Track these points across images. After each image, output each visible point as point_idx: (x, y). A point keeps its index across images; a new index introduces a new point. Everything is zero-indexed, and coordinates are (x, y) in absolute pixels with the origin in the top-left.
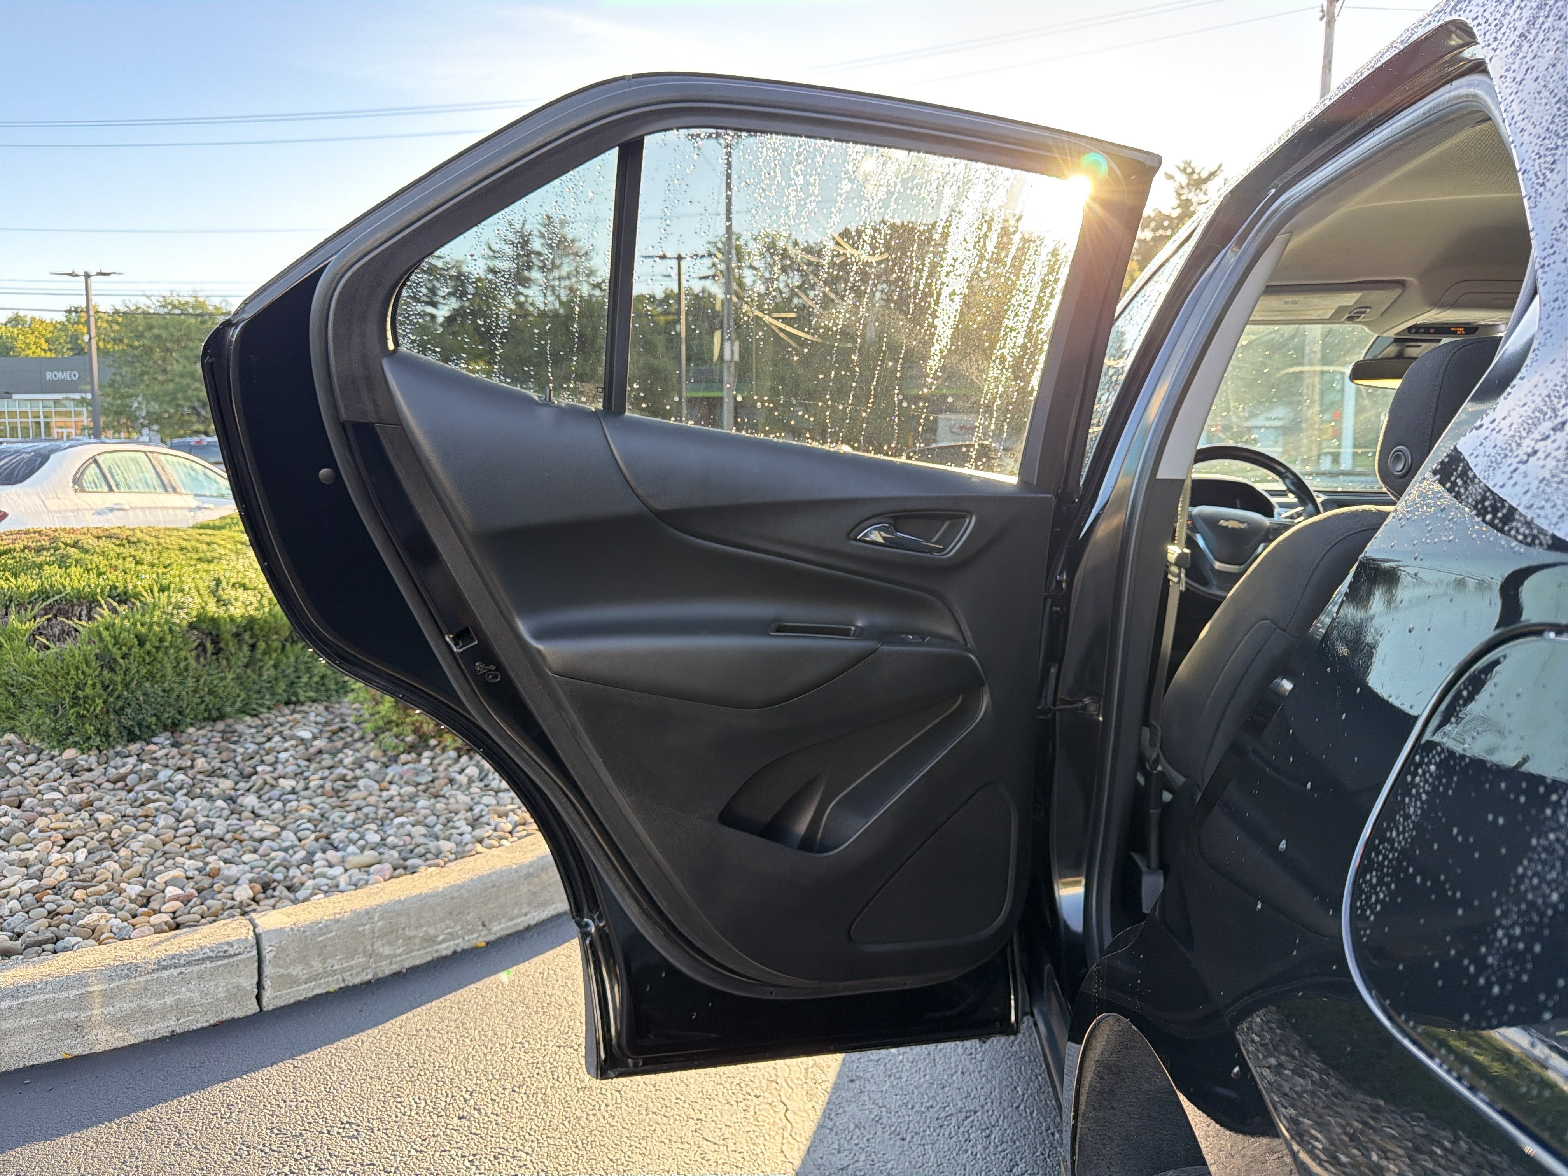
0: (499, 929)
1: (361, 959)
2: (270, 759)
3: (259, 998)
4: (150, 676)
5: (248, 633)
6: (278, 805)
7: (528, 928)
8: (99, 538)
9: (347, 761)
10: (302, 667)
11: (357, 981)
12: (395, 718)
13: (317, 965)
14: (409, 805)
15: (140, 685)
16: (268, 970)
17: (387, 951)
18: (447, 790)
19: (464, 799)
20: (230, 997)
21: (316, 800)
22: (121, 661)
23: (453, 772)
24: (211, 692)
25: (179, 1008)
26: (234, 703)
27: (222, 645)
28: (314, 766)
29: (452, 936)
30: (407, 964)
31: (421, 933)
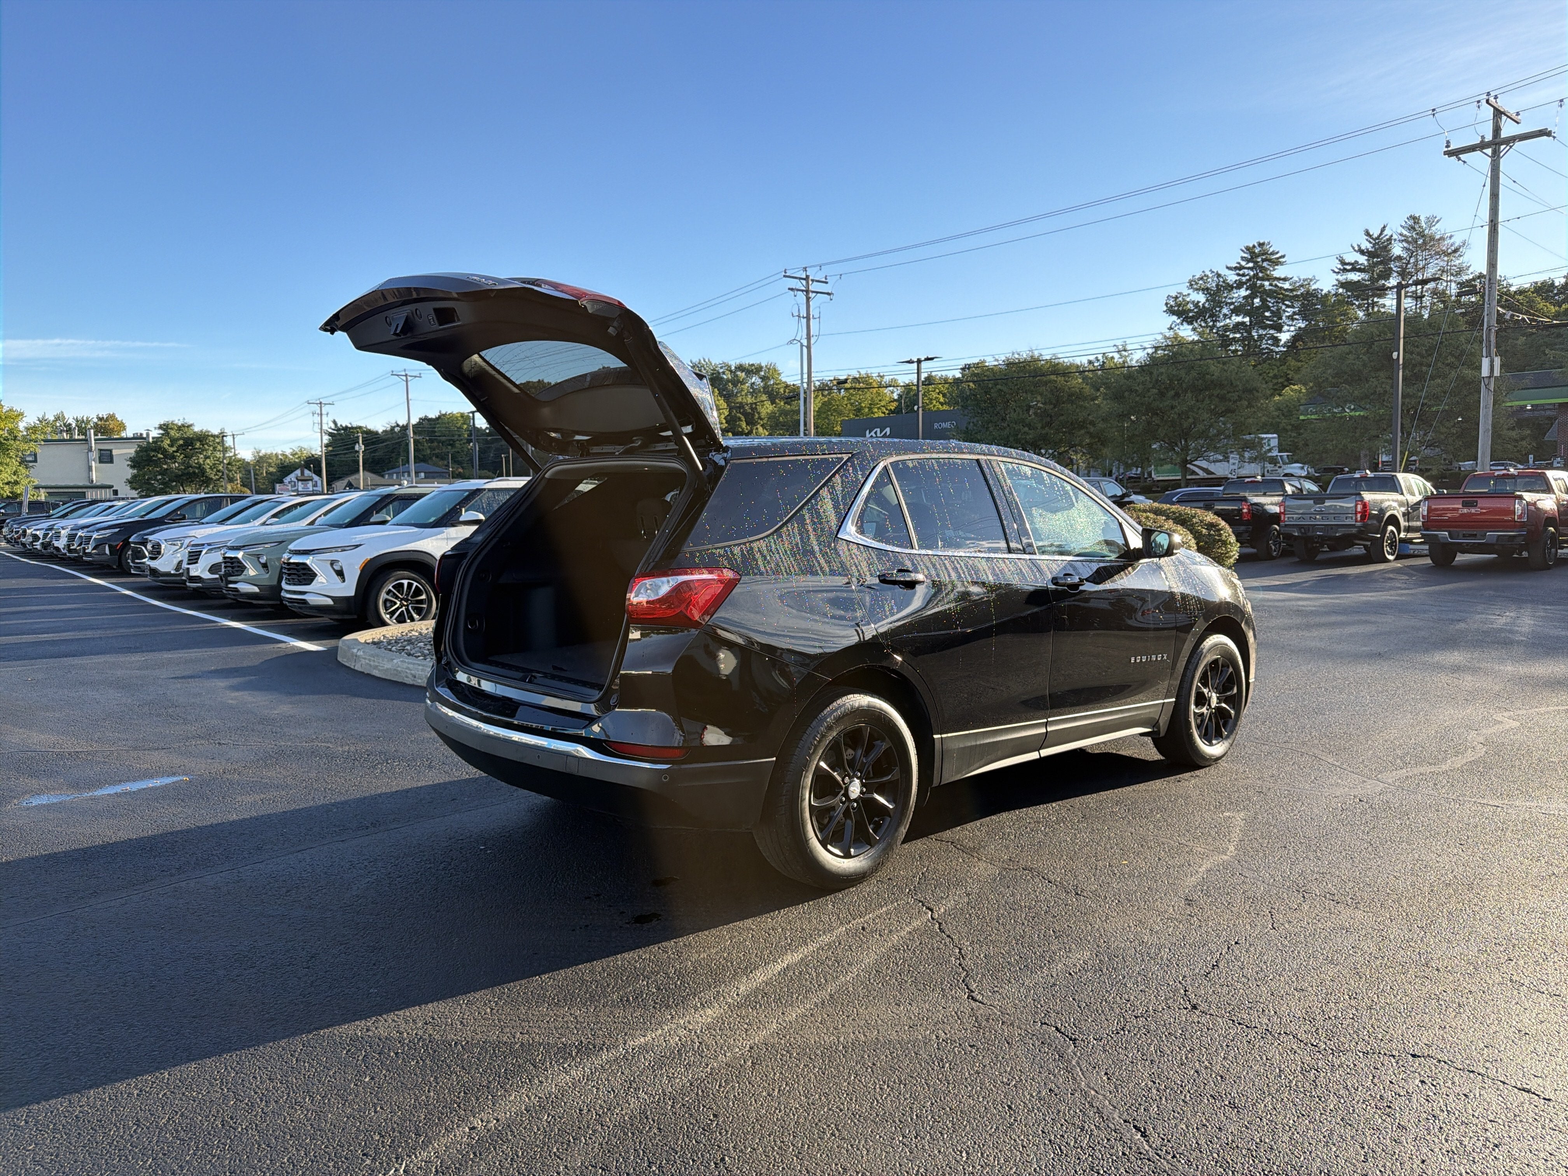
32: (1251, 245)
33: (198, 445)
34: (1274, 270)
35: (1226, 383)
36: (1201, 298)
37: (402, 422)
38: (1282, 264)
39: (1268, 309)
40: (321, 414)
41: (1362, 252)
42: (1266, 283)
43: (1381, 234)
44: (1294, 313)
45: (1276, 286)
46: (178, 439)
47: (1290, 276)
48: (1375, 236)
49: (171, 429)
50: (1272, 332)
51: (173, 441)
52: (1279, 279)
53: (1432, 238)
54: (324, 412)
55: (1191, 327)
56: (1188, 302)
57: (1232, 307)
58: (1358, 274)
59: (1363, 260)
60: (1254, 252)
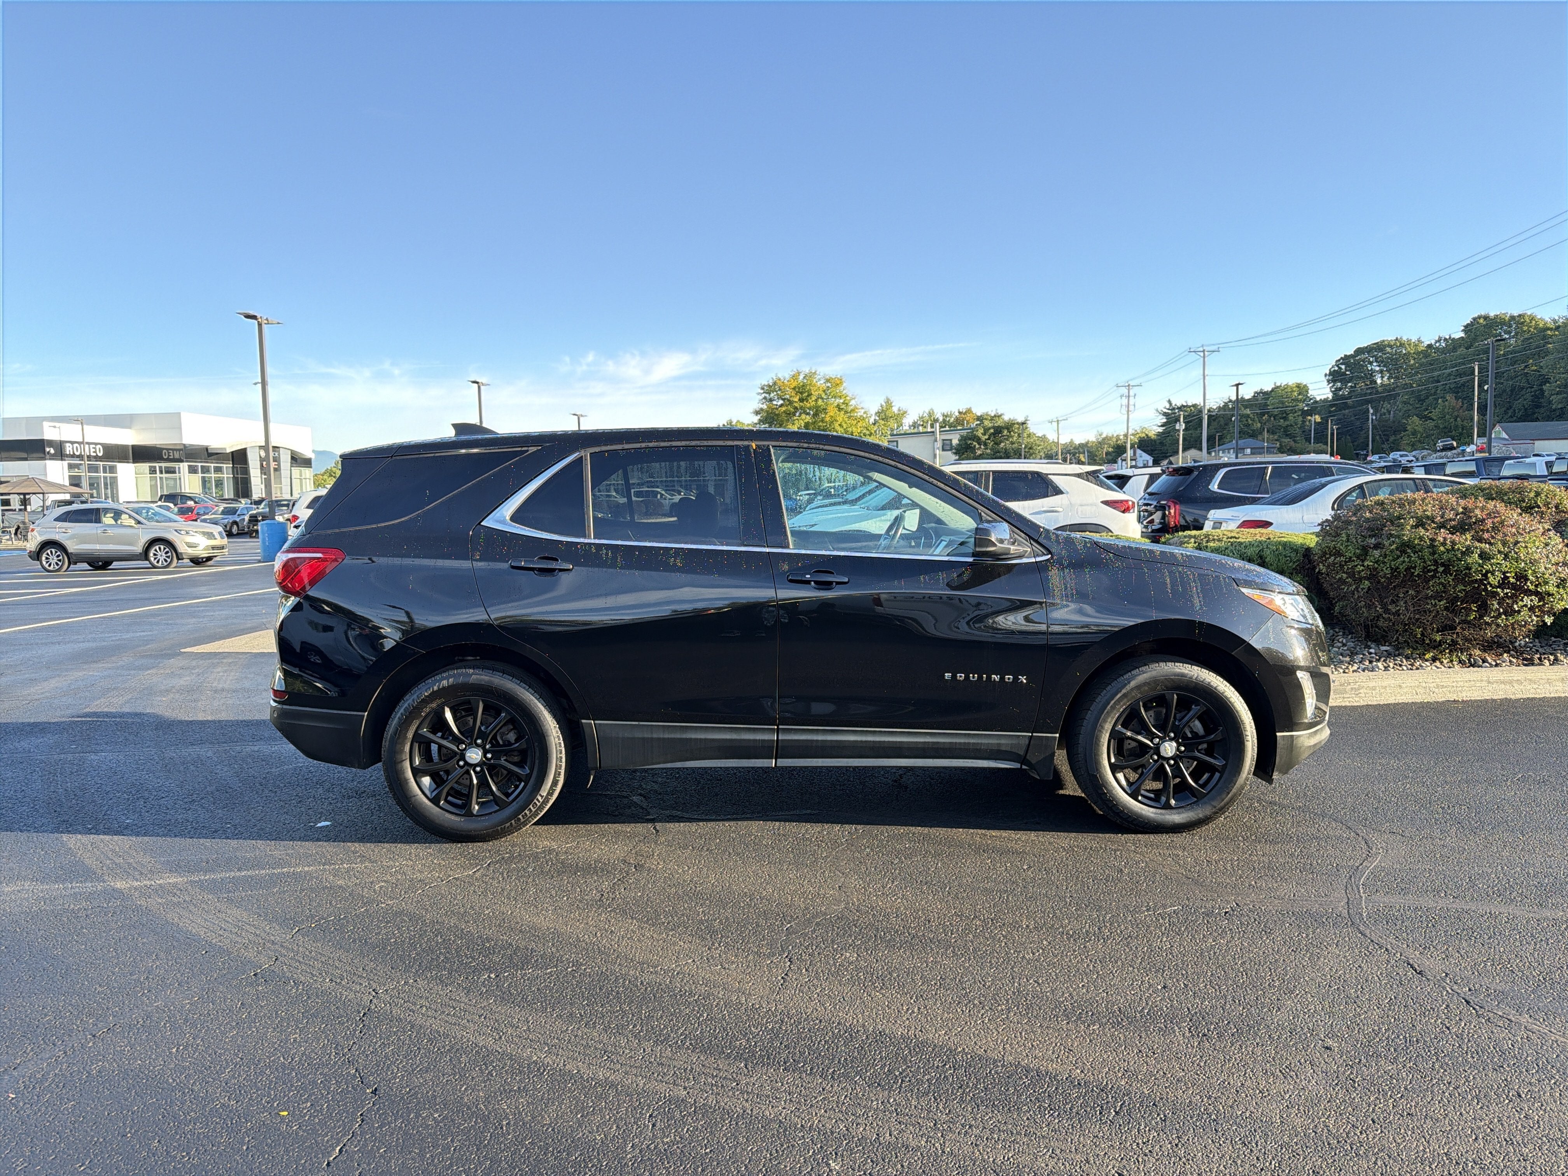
33: (1005, 432)
37: (1199, 401)
40: (1129, 396)
46: (990, 429)
49: (986, 419)
51: (986, 430)
54: (1132, 393)
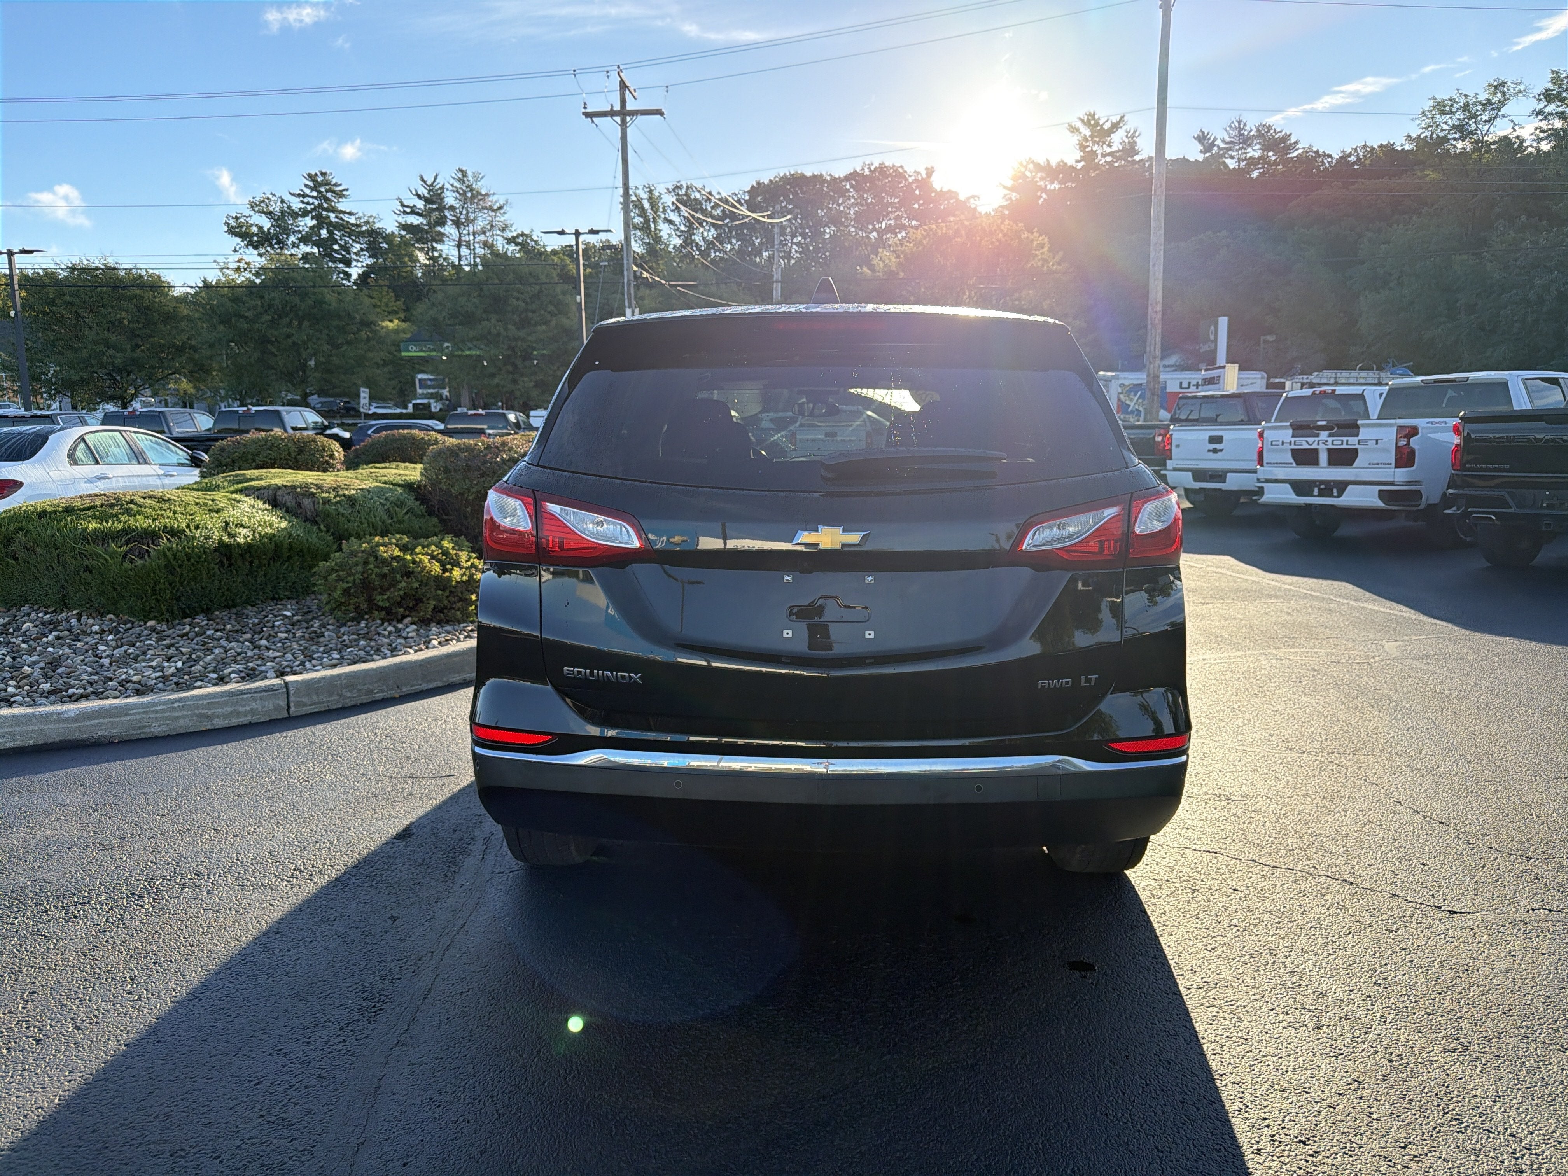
0: (406, 690)
1: (336, 697)
2: (270, 624)
3: (288, 710)
4: (194, 579)
5: (248, 555)
6: (279, 645)
7: (422, 691)
8: (144, 498)
9: (315, 625)
10: (281, 576)
11: (335, 707)
12: (343, 600)
13: (315, 698)
14: (354, 643)
15: (189, 583)
16: (292, 699)
17: (349, 695)
18: (376, 637)
19: (386, 640)
20: (275, 709)
21: (301, 642)
22: (178, 569)
23: (380, 630)
24: (228, 590)
25: (253, 712)
26: (241, 597)
27: (233, 562)
28: (296, 628)
29: (382, 691)
30: (359, 702)
31: (366, 687)
32: (313, 173)
34: (339, 202)
35: (343, 314)
36: (266, 224)
38: (345, 196)
39: (336, 242)
41: (419, 196)
42: (332, 216)
43: (434, 181)
44: (362, 249)
45: (342, 219)
47: (354, 211)
48: (429, 183)
50: (341, 265)
52: (344, 212)
53: (479, 193)
55: (256, 252)
56: (251, 225)
57: (300, 236)
58: (417, 217)
59: (420, 204)
60: (317, 181)
